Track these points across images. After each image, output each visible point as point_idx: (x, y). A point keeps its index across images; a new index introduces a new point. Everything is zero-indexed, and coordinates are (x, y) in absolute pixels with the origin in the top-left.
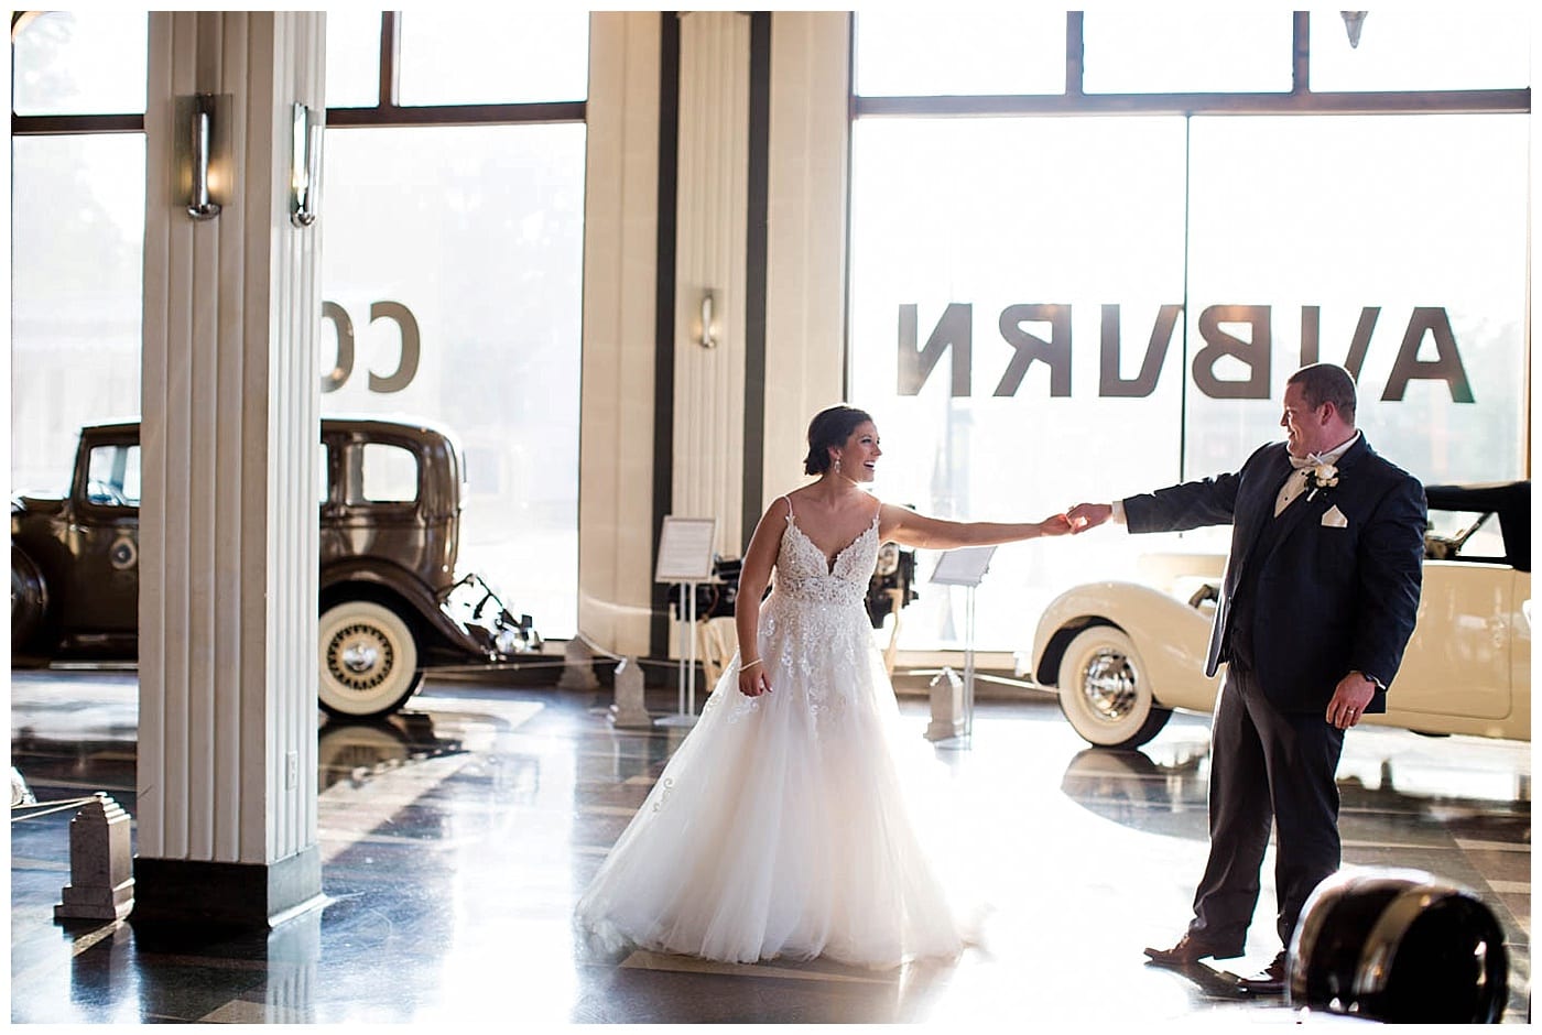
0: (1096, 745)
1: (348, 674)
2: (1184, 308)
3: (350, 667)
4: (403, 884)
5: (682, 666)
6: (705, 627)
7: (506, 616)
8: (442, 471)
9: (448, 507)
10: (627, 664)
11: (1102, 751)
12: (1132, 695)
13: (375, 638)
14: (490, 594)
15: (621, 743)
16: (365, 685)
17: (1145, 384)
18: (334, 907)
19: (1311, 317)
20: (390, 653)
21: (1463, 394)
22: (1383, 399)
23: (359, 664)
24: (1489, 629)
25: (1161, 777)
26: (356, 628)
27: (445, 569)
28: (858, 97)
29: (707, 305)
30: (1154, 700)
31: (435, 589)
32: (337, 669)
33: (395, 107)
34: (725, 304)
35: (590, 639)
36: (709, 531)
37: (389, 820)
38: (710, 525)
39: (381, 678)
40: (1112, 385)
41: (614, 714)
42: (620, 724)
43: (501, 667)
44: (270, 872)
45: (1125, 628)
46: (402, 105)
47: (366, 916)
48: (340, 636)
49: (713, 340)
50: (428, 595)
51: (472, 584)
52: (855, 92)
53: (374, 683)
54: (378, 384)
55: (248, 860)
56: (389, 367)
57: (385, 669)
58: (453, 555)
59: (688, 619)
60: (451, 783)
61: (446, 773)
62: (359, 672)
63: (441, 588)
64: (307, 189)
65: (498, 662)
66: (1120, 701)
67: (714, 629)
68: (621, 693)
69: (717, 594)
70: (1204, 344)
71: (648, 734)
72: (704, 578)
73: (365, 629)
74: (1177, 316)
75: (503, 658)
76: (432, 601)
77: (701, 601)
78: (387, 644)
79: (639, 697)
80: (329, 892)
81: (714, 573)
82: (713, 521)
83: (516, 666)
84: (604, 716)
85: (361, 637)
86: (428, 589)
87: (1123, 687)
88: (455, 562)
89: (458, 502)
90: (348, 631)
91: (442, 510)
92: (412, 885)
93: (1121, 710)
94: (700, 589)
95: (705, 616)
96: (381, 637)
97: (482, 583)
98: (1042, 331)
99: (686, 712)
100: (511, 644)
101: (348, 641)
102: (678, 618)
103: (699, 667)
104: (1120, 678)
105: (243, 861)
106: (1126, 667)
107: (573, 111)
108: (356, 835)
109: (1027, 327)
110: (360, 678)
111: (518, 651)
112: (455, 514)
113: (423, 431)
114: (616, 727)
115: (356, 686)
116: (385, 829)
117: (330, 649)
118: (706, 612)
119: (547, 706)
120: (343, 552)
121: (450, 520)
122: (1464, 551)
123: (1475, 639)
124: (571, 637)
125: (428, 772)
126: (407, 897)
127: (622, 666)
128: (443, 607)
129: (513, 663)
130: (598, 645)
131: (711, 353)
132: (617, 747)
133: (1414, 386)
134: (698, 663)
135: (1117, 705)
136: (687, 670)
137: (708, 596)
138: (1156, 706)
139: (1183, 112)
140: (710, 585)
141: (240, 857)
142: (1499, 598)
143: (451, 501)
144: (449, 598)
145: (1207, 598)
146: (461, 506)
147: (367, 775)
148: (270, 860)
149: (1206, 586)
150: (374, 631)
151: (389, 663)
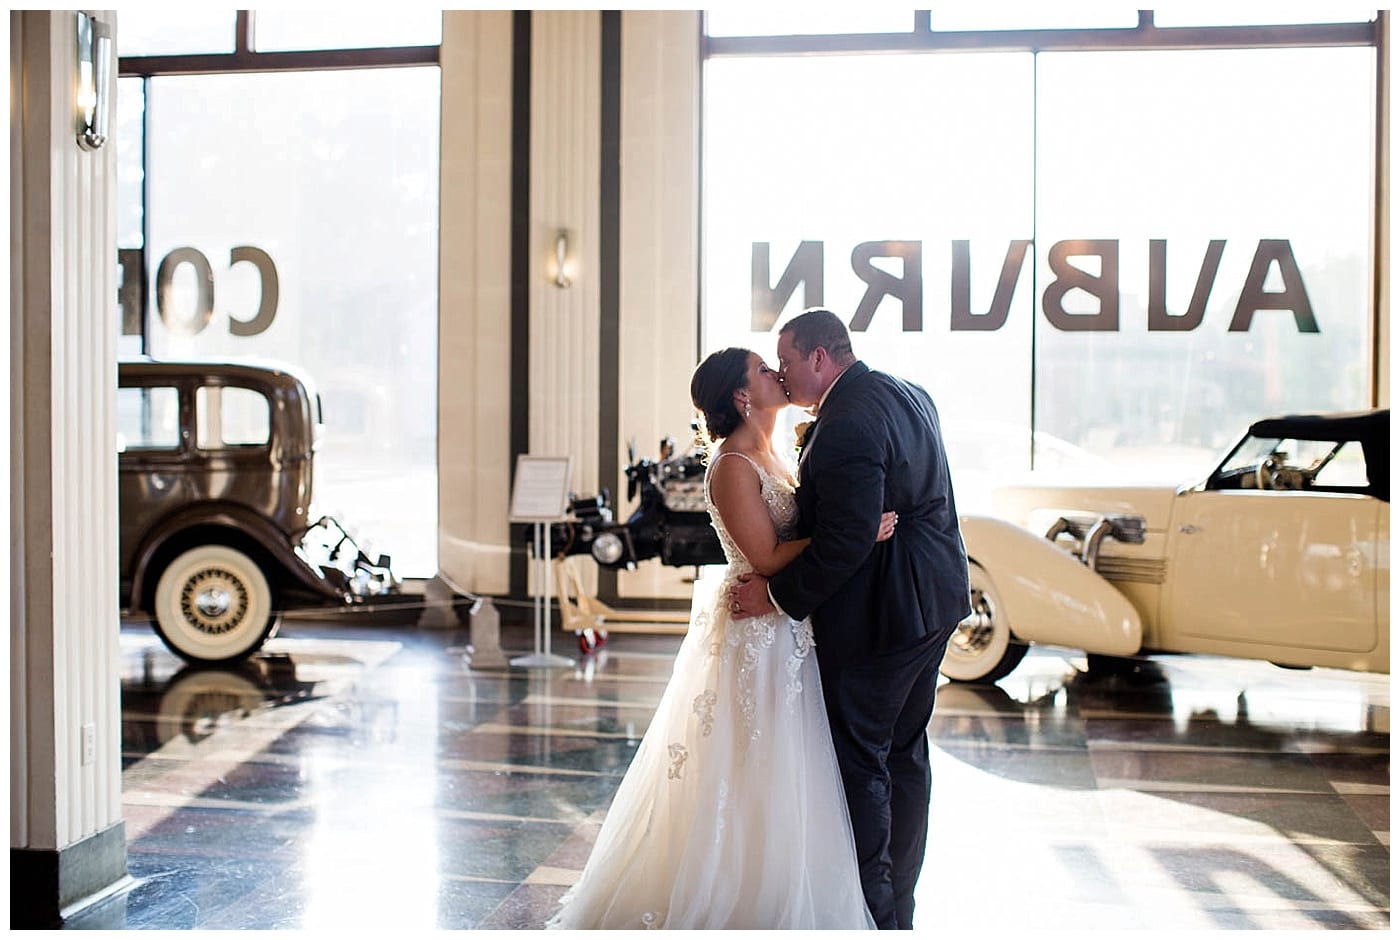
0: (953, 681)
1: (202, 619)
2: (1033, 242)
3: (203, 612)
4: (221, 859)
5: (538, 605)
6: (562, 566)
7: (362, 558)
8: (294, 413)
9: (301, 448)
10: (483, 604)
11: (959, 686)
12: (989, 630)
13: (229, 582)
14: (346, 536)
15: (477, 686)
16: (219, 630)
17: (995, 319)
18: (139, 891)
19: (1158, 250)
20: (244, 597)
21: (1308, 324)
22: (1230, 330)
23: (212, 608)
24: (1343, 557)
25: (1019, 715)
26: (210, 573)
27: (299, 511)
28: (708, 37)
29: (562, 244)
30: (1012, 636)
31: (288, 531)
32: (190, 614)
33: (251, 54)
34: (578, 243)
35: (450, 578)
36: (563, 471)
37: (222, 780)
38: (564, 464)
39: (235, 622)
40: (963, 318)
41: (469, 654)
42: (475, 665)
43: (356, 609)
44: (61, 858)
45: (981, 562)
46: (258, 51)
47: (173, 900)
48: (193, 580)
49: (567, 280)
50: (282, 539)
51: (326, 527)
52: (705, 32)
53: (228, 627)
54: (238, 328)
55: (36, 846)
56: (249, 311)
57: (239, 613)
58: (307, 497)
59: (543, 556)
60: (295, 735)
61: (290, 723)
62: (213, 616)
63: (294, 529)
64: (95, 109)
65: (354, 603)
66: (977, 636)
67: (571, 568)
68: (477, 632)
69: (573, 532)
70: (1053, 278)
71: (506, 675)
72: (559, 517)
73: (219, 573)
74: (1025, 250)
75: (359, 600)
76: (285, 544)
77: (556, 540)
78: (241, 588)
79: (494, 637)
80: (139, 871)
81: (569, 511)
82: (567, 460)
83: (371, 609)
84: (460, 655)
85: (215, 582)
86: (282, 532)
87: (981, 623)
88: (309, 503)
89: (311, 444)
90: (201, 576)
91: (295, 450)
92: (231, 861)
93: (977, 645)
94: (555, 529)
95: (561, 555)
96: (235, 581)
97: (337, 525)
98: (894, 267)
99: (543, 650)
100: (367, 586)
101: (201, 586)
102: (534, 556)
103: (555, 607)
104: (977, 612)
105: (32, 847)
106: (983, 601)
107: (428, 55)
108: (182, 799)
109: (877, 262)
110: (215, 623)
111: (373, 593)
112: (308, 455)
113: (277, 374)
114: (472, 668)
115: (210, 630)
116: (215, 790)
117: (184, 594)
118: (562, 550)
119: (405, 646)
120: (197, 495)
121: (302, 463)
122: (1319, 481)
123: (1323, 566)
124: (431, 576)
125: (270, 722)
126: (222, 875)
127: (477, 607)
128: (297, 550)
129: (368, 604)
130: (456, 583)
131: (565, 293)
132: (473, 689)
133: (1261, 317)
134: (555, 601)
135: (973, 641)
136: (543, 610)
137: (564, 536)
138: (1013, 642)
139: (1030, 48)
140: (566, 524)
141: (29, 842)
142: (1354, 528)
143: (303, 443)
144: (304, 540)
145: (1064, 531)
146: (314, 448)
147: (211, 726)
148: (61, 844)
149: (1062, 519)
150: (228, 575)
151: (244, 607)
